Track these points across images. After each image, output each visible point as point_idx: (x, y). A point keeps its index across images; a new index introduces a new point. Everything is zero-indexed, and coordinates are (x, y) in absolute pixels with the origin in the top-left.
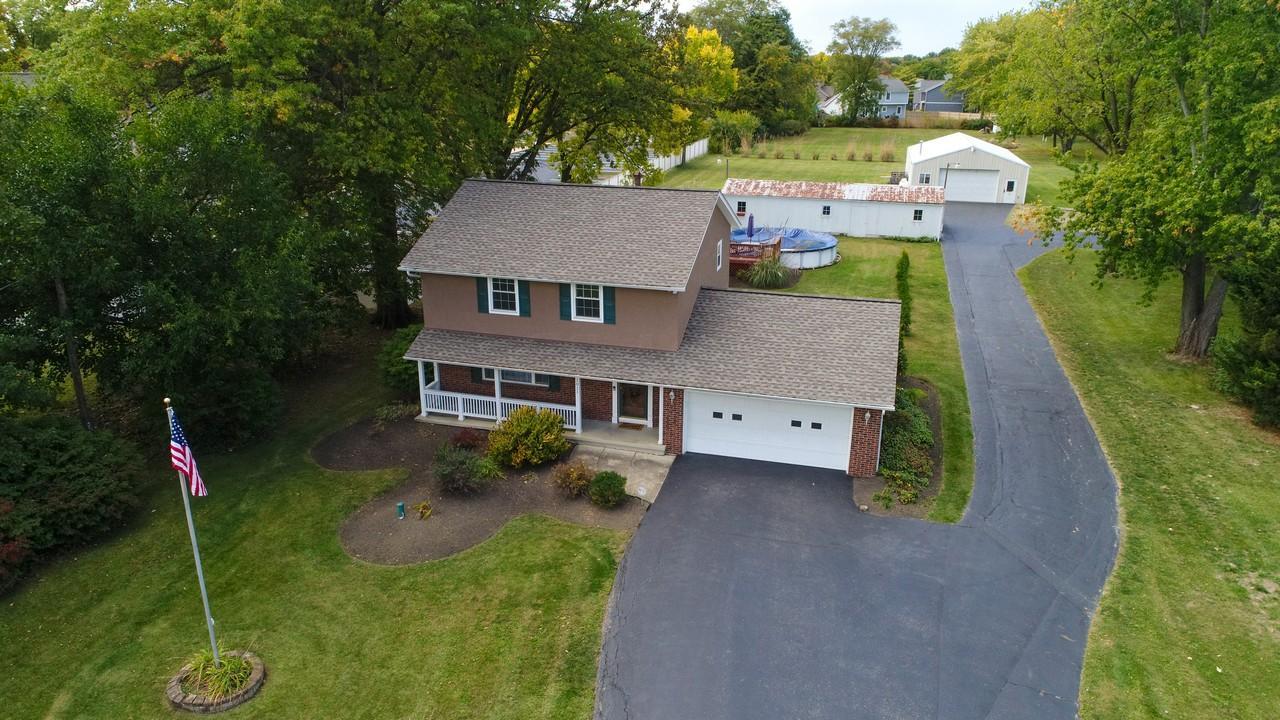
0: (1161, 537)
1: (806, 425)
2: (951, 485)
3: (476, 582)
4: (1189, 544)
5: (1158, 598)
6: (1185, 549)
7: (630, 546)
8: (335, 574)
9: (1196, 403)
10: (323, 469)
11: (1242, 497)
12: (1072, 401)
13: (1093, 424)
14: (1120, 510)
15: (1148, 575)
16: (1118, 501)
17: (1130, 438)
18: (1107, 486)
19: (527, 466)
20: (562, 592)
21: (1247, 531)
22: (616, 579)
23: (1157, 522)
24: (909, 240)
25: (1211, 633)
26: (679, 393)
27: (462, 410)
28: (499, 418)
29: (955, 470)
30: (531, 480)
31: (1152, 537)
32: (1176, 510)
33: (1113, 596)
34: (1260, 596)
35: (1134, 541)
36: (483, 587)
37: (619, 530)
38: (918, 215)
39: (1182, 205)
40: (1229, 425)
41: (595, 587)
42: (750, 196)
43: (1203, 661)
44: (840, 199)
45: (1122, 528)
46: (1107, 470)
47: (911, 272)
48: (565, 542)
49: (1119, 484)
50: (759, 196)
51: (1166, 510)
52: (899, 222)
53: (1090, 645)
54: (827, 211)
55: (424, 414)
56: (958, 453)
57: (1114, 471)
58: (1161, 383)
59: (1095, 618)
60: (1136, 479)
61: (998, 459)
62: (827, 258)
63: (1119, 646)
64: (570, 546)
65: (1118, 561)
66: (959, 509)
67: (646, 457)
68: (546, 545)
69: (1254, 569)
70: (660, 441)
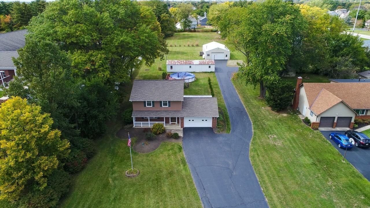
0: (258, 131)
1: (205, 120)
2: (228, 127)
3: (161, 153)
4: (262, 132)
5: (258, 140)
6: (261, 133)
7: (183, 144)
8: (138, 156)
9: (263, 107)
10: (121, 139)
11: (269, 123)
12: (244, 109)
13: (248, 113)
14: (253, 128)
15: (257, 137)
16: (252, 126)
17: (254, 115)
18: (251, 124)
19: (160, 133)
20: (176, 153)
21: (270, 129)
22: (183, 150)
23: (258, 129)
24: (208, 72)
25: (265, 144)
26: (183, 118)
27: (142, 125)
28: (149, 125)
29: (228, 125)
30: (161, 136)
31: (257, 131)
32: (260, 127)
33: (252, 141)
34: (271, 138)
35: (255, 132)
36: (163, 154)
37: (180, 142)
38: (210, 67)
39: (258, 74)
40: (268, 111)
41: (180, 151)
42: (173, 65)
43: (264, 147)
44: (193, 64)
45: (253, 131)
46: (250, 121)
47: (211, 81)
48: (172, 145)
49: (252, 124)
50: (175, 64)
51: (259, 127)
52: (206, 69)
53: (250, 148)
54: (190, 67)
55: (134, 126)
56: (228, 122)
57: (251, 121)
58: (258, 103)
59: (250, 144)
60: (255, 122)
61: (234, 121)
62: (193, 80)
63: (253, 148)
64: (173, 146)
65: (253, 136)
66: (230, 131)
67: (178, 129)
68: (169, 146)
69: (270, 134)
70: (180, 126)
